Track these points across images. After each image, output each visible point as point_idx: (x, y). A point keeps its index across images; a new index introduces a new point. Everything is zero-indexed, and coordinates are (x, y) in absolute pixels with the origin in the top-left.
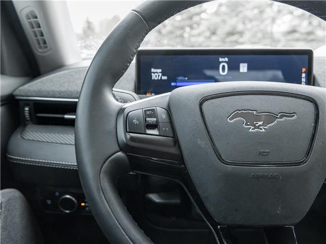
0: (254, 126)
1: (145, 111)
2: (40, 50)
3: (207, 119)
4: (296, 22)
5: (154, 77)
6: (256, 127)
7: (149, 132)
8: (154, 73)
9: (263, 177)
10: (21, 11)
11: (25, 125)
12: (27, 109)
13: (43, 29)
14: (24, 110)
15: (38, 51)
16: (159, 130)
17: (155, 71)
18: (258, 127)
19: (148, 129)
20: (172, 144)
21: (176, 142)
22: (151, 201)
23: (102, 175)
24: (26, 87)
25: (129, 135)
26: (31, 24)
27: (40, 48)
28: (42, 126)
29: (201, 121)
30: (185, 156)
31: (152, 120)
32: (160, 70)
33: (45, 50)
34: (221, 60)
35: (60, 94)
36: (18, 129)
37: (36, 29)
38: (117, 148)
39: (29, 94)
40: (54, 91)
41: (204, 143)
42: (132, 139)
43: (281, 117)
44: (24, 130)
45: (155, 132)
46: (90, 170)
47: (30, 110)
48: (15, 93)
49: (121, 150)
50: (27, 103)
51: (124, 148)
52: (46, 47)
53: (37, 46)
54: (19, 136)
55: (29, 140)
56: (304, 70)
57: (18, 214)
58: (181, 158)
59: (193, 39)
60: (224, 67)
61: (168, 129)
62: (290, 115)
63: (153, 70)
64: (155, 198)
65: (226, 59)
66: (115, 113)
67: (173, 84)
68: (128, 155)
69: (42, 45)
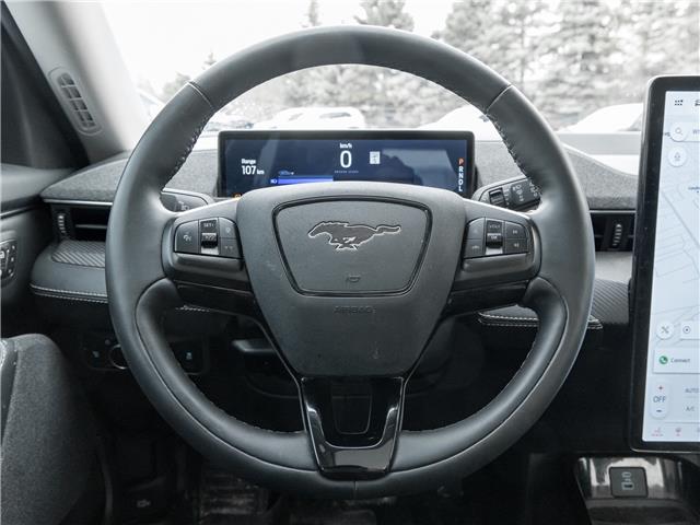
0: (343, 243)
1: (202, 223)
2: (85, 129)
3: (281, 234)
4: (561, 65)
5: (245, 171)
6: (345, 245)
7: (204, 251)
8: (246, 165)
9: (351, 310)
10: (50, 73)
11: (59, 241)
12: (61, 217)
13: (84, 98)
14: (56, 219)
15: (83, 131)
16: (220, 250)
17: (247, 162)
18: (348, 245)
19: (205, 247)
20: (238, 267)
21: (243, 264)
22: (237, 351)
23: (138, 309)
24: (60, 184)
25: (177, 256)
26: (66, 90)
27: (85, 125)
28: (84, 243)
29: (273, 237)
30: (253, 284)
31: (210, 235)
32: (253, 162)
33: (92, 128)
34: (342, 146)
35: (108, 195)
36: (50, 247)
37: (75, 99)
38: (161, 273)
39: (62, 195)
40: (98, 191)
41: (275, 266)
42: (182, 261)
43: (381, 231)
44: (56, 247)
45: (214, 252)
46: (123, 304)
47: (65, 219)
48: (43, 194)
49: (166, 276)
50: (61, 208)
51: (170, 273)
52: (93, 124)
53: (79, 122)
54: (49, 258)
55: (63, 262)
56: (461, 161)
57: (45, 369)
58: (248, 286)
59: (390, 94)
60: (346, 156)
61: (233, 247)
62: (392, 227)
63: (244, 161)
64: (243, 346)
65: (350, 146)
66: (160, 226)
67: (273, 181)
68: (174, 283)
69: (87, 121)
